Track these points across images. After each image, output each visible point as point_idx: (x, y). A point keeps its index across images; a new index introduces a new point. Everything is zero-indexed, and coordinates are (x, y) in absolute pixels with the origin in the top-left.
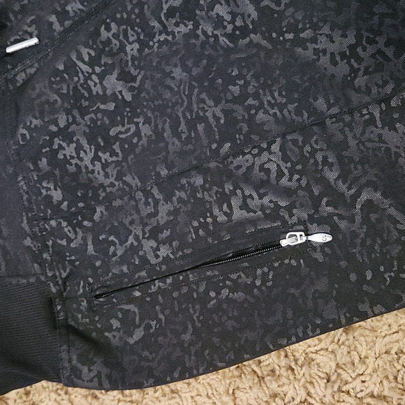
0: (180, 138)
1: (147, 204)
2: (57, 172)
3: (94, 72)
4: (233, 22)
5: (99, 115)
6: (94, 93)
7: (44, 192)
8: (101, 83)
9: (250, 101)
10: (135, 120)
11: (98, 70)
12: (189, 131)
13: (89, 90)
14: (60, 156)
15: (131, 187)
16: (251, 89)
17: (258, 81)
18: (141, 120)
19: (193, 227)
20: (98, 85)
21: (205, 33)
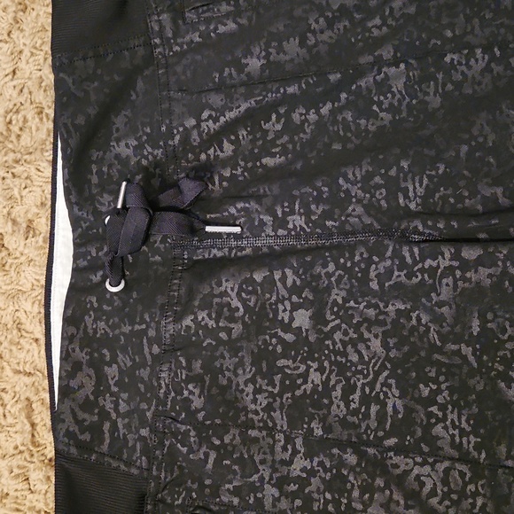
0: (347, 405)
1: (285, 449)
2: (207, 379)
3: (290, 299)
4: (453, 326)
5: (274, 341)
6: (280, 318)
7: (186, 393)
8: (291, 312)
9: (434, 409)
10: (309, 362)
11: (295, 299)
12: (361, 404)
13: (276, 312)
14: (217, 364)
15: (275, 425)
16: (440, 399)
17: (451, 395)
18: (315, 365)
19: (324, 498)
20: (288, 313)
21: (419, 319)
